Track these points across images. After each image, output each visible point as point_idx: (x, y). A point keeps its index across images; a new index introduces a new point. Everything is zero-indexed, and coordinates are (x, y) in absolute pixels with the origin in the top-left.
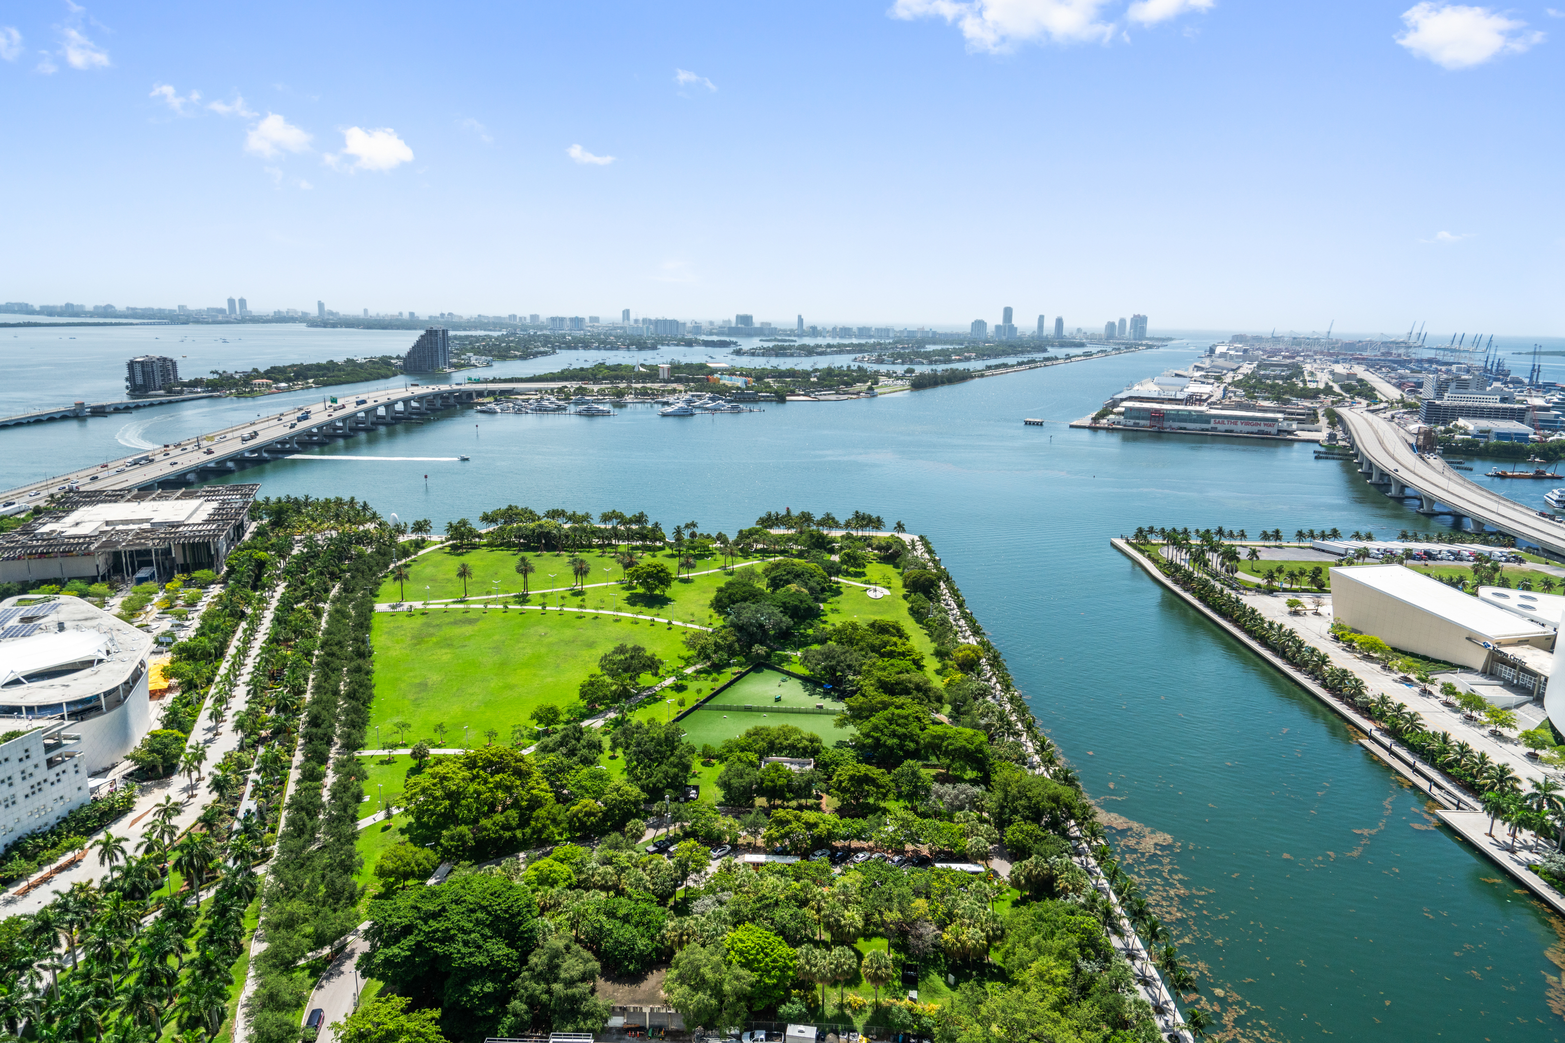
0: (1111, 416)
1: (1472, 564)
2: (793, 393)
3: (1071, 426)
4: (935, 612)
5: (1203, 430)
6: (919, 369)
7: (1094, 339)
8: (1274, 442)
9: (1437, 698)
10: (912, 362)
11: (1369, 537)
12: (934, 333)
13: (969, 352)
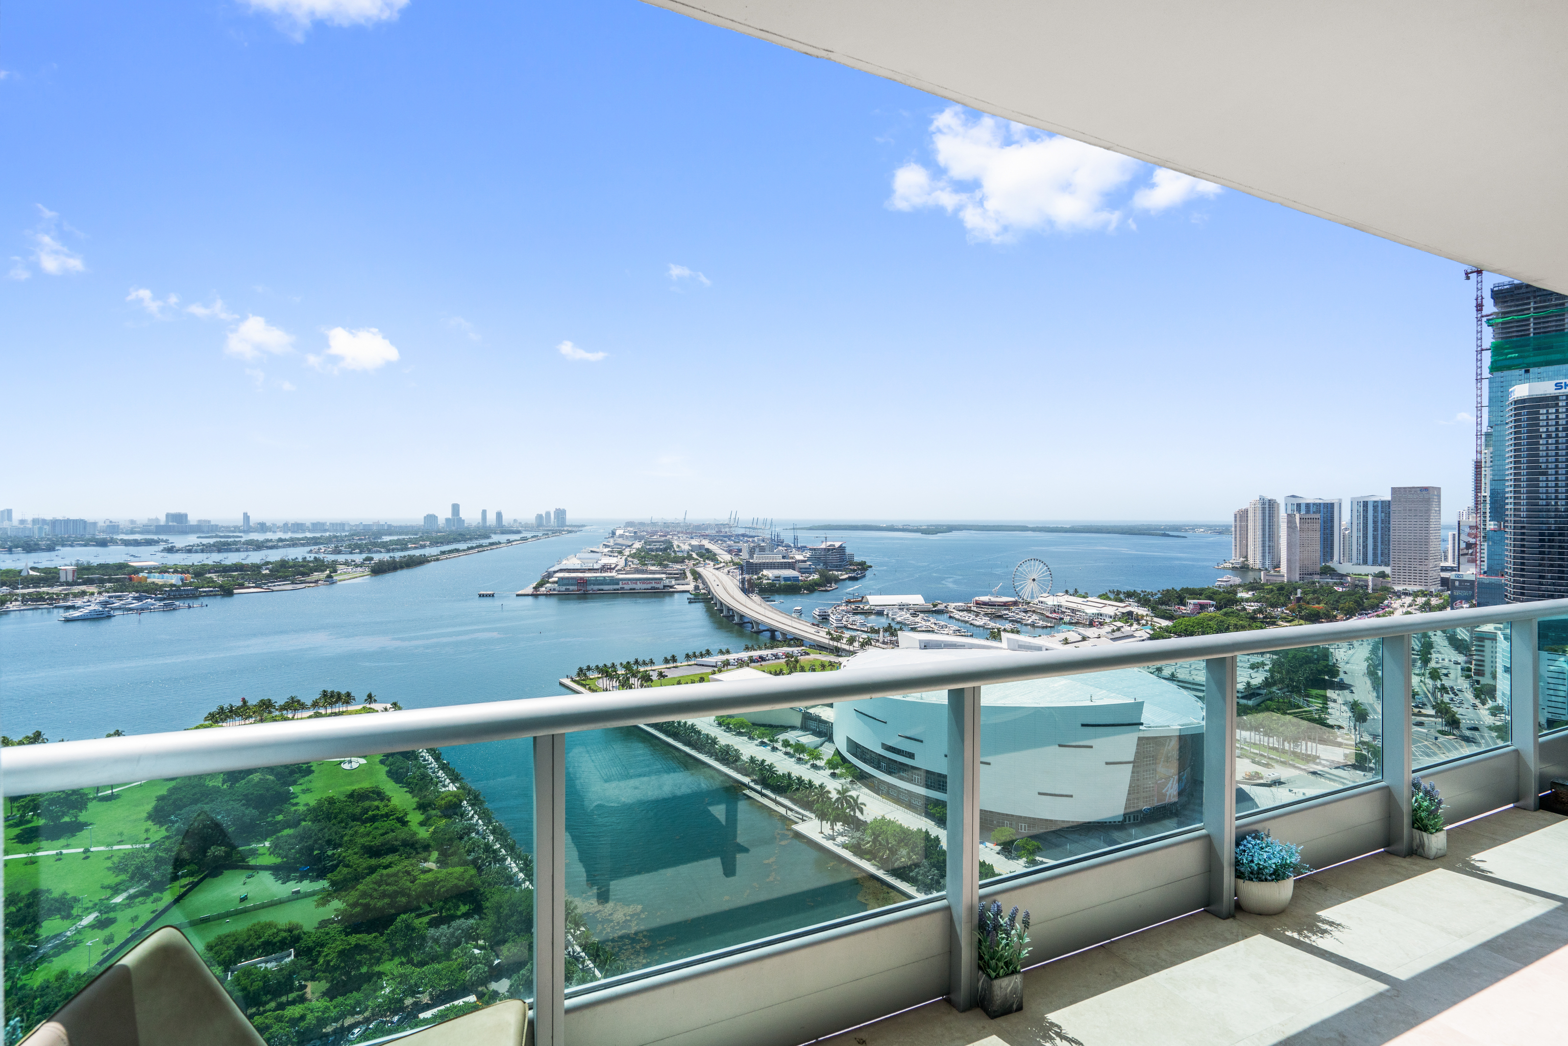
0: (548, 585)
1: (784, 660)
2: (242, 586)
3: (518, 595)
4: (414, 769)
5: (615, 590)
6: (377, 557)
7: (528, 527)
8: (662, 594)
9: (781, 750)
10: (369, 551)
11: (728, 652)
12: (390, 526)
13: (423, 540)
